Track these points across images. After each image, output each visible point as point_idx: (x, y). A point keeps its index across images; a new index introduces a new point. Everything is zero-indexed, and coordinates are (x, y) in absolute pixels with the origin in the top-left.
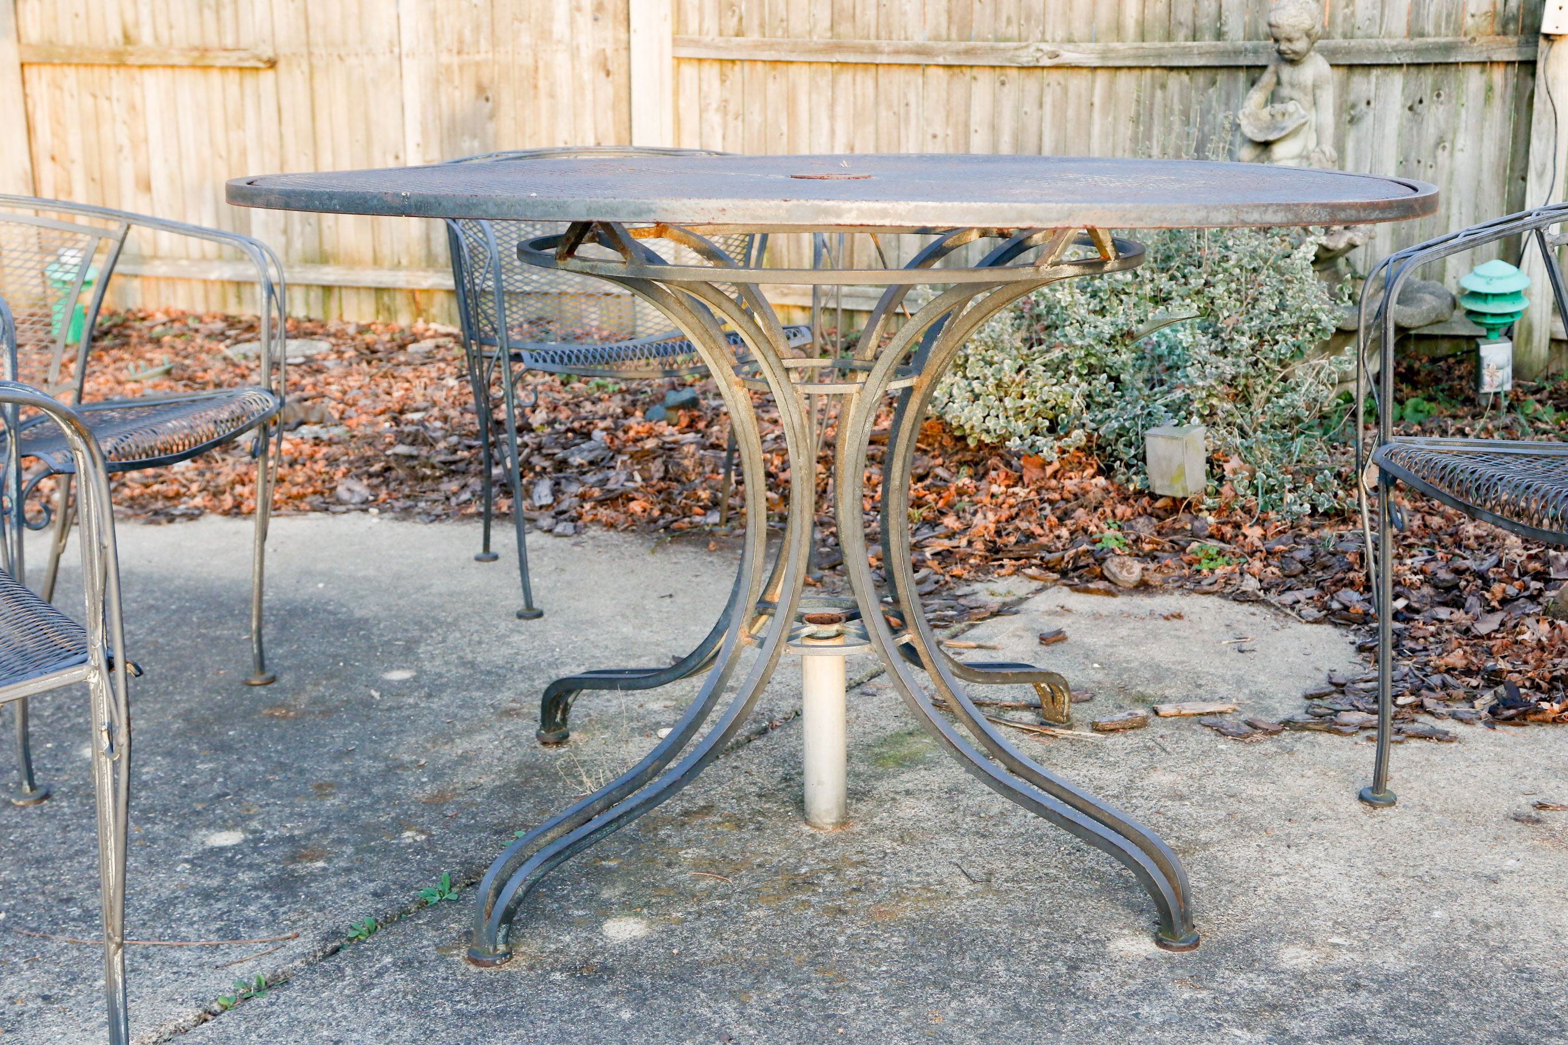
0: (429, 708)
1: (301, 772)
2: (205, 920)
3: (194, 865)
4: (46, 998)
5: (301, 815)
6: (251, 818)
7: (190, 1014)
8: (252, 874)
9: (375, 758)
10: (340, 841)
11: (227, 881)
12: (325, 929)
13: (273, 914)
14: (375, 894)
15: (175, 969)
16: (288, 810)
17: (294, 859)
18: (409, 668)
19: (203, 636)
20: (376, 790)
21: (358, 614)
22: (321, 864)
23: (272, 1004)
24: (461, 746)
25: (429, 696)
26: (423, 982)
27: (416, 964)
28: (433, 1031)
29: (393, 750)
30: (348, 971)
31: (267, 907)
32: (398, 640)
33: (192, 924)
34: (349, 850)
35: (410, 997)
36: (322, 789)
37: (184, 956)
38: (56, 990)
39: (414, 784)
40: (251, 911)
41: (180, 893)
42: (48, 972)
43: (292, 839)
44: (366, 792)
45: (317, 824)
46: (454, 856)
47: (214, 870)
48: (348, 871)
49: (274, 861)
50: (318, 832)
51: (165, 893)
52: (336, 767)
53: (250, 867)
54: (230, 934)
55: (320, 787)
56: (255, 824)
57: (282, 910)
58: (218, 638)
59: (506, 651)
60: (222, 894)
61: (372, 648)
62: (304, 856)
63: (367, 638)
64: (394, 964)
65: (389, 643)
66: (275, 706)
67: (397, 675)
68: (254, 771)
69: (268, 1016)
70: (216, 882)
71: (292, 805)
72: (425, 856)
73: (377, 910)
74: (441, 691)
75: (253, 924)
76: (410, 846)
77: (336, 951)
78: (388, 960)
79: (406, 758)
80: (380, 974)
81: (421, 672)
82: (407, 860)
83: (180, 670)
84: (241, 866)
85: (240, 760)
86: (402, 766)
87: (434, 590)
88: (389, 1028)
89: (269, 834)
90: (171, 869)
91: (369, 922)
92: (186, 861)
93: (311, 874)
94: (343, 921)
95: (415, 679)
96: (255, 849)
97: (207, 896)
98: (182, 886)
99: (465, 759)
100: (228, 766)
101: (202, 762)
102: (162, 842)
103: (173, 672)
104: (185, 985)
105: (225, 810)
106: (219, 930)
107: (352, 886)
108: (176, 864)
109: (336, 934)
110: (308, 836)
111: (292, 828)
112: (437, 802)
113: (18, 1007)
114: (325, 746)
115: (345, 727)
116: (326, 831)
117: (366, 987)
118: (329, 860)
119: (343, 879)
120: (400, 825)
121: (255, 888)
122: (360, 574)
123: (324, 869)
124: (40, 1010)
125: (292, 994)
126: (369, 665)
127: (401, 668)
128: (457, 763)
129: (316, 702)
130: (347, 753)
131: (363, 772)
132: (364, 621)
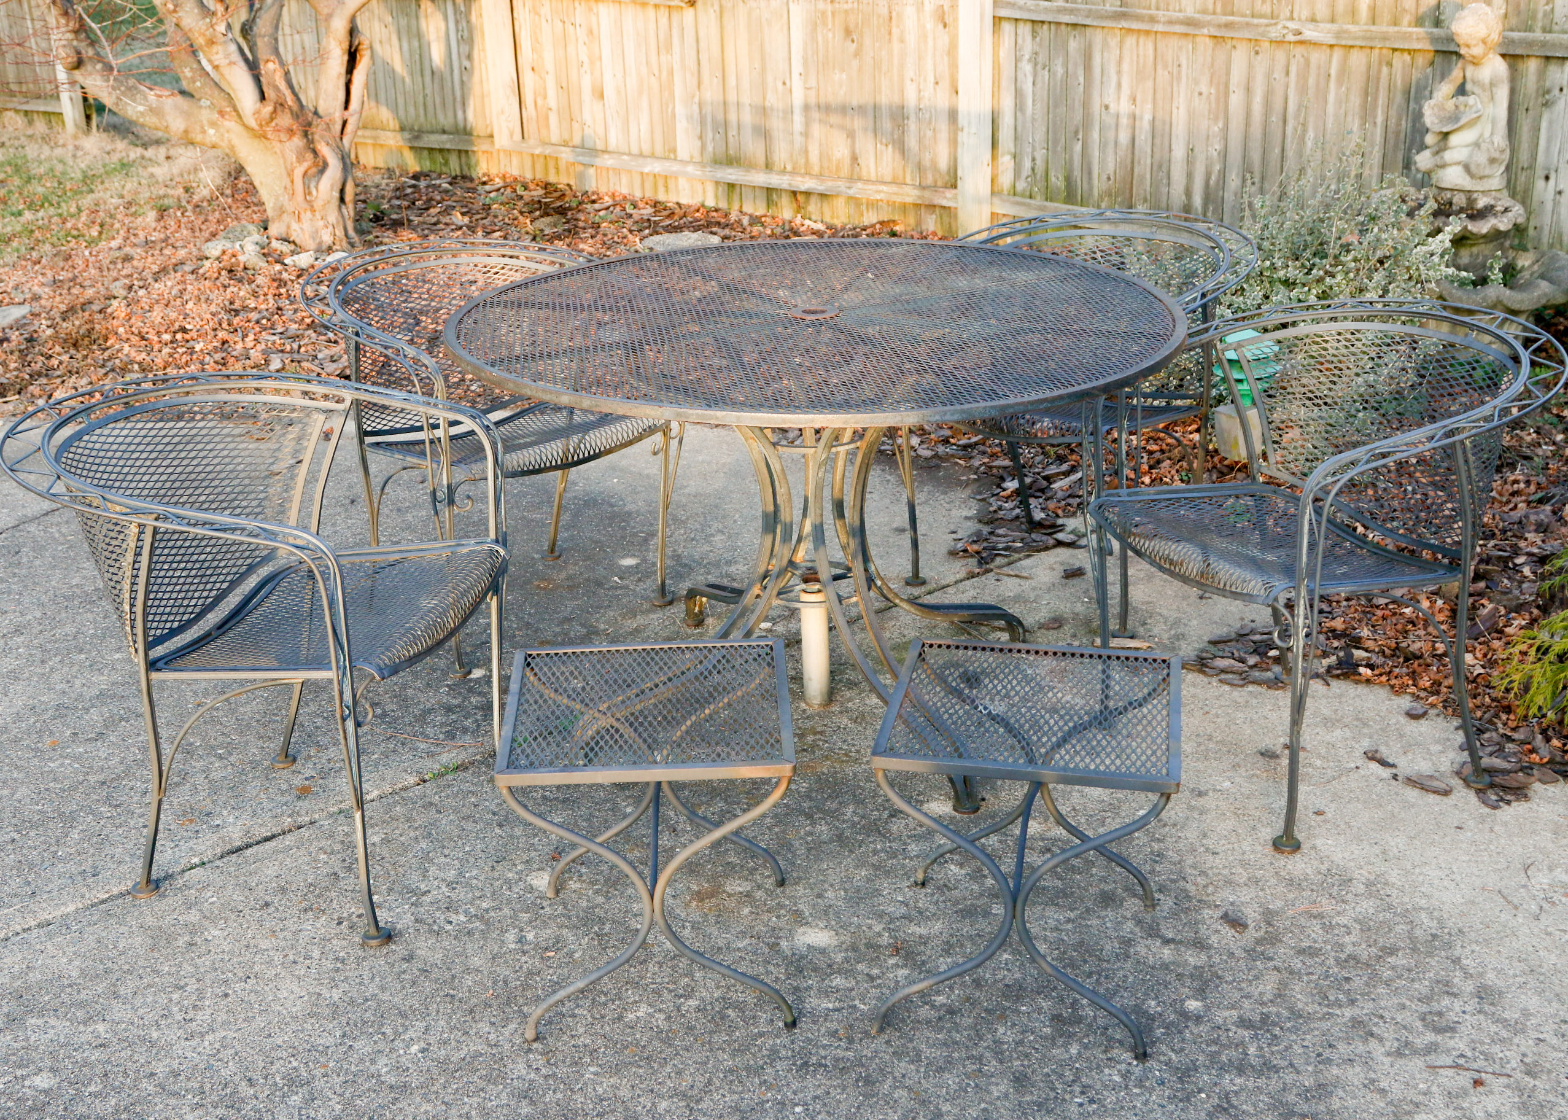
0: (634, 590)
1: (536, 629)
2: (442, 725)
3: (450, 688)
7: (413, 779)
8: (478, 697)
9: (582, 625)
11: (463, 701)
13: (478, 726)
15: (416, 754)
18: (638, 556)
19: (523, 518)
21: (629, 509)
24: (641, 620)
25: (640, 580)
29: (597, 620)
31: (477, 721)
32: (643, 533)
33: (434, 726)
36: (543, 645)
40: (468, 723)
41: (436, 705)
47: (460, 693)
51: (428, 705)
52: (558, 630)
53: (480, 694)
54: (451, 736)
55: (542, 642)
57: (485, 724)
58: (532, 520)
59: (706, 548)
60: (458, 709)
61: (624, 537)
65: (635, 535)
66: (542, 578)
67: (628, 561)
68: (510, 627)
69: (451, 787)
75: (465, 730)
79: (602, 625)
81: (644, 560)
86: (596, 633)
87: (687, 491)
95: (638, 564)
97: (450, 709)
98: (438, 701)
115: (577, 599)
121: (476, 708)
122: (646, 472)
125: (467, 775)
126: (614, 552)
127: (633, 556)
128: (631, 634)
129: (570, 578)
130: (569, 620)
131: (572, 634)
132: (629, 514)
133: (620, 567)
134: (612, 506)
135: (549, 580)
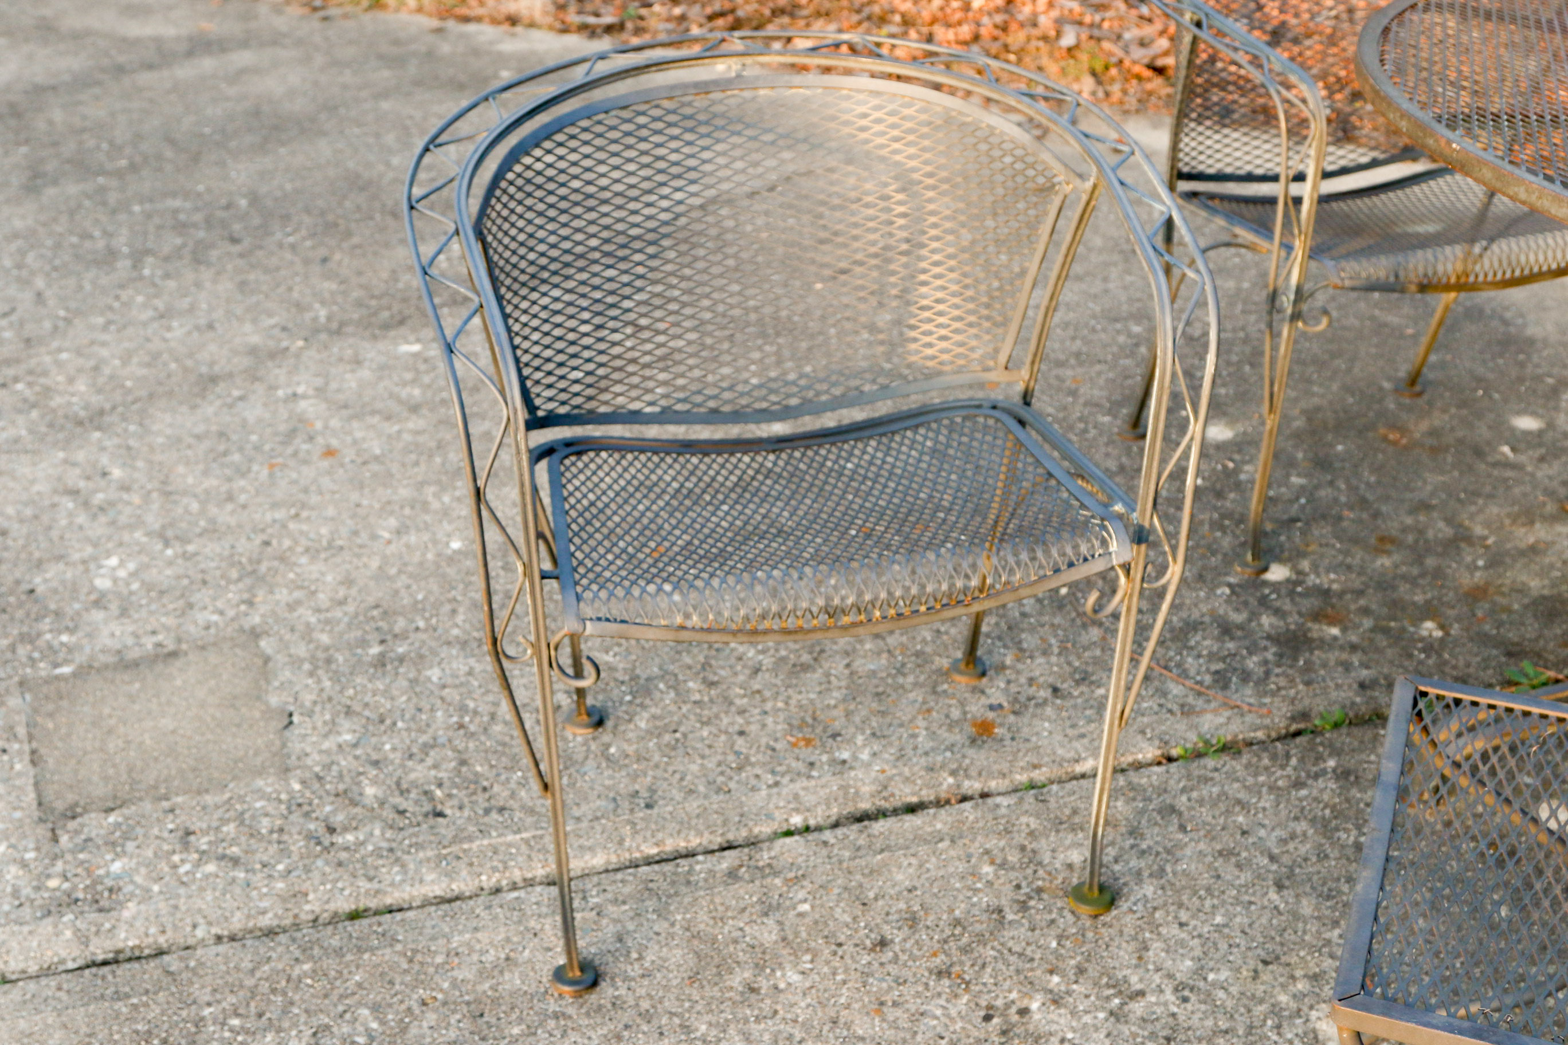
0: (1532, 475)
1: (1376, 515)
2: (1212, 657)
3: (1233, 592)
4: (1055, 690)
5: (1349, 568)
6: (1303, 555)
7: (1150, 752)
8: (1274, 620)
9: (1449, 521)
10: (1366, 611)
11: (1250, 620)
12: (1299, 707)
13: (1267, 673)
14: (1362, 686)
15: (1162, 701)
16: (1341, 558)
17: (1317, 616)
18: (1542, 417)
19: (1372, 318)
20: (1430, 562)
21: (1531, 331)
22: (1335, 631)
23: (1216, 770)
24: (1540, 532)
25: (1542, 459)
26: (1348, 800)
27: (1352, 778)
28: (1326, 856)
29: (1472, 517)
30: (1294, 761)
31: (1266, 662)
32: (1550, 376)
33: (1199, 656)
34: (1368, 623)
35: (1327, 812)
36: (1385, 543)
37: (1176, 689)
38: (1065, 686)
39: (1468, 567)
40: (1252, 663)
41: (1207, 619)
42: (1069, 663)
43: (1325, 593)
44: (1419, 560)
45: (1357, 584)
46: (1454, 667)
47: (1246, 603)
48: (1354, 648)
49: (1300, 613)
50: (1353, 592)
51: (1196, 615)
52: (1409, 521)
53: (1277, 611)
54: (1221, 680)
55: (1382, 539)
56: (1305, 565)
57: (1277, 670)
58: (1385, 325)
60: (1239, 633)
61: (1521, 380)
62: (1326, 617)
63: (1522, 365)
64: (1334, 770)
65: (1538, 379)
66: (1394, 427)
67: (1527, 423)
68: (1336, 500)
69: (1207, 780)
70: (1238, 618)
71: (1347, 553)
72: (1428, 657)
73: (1353, 703)
74: (1556, 456)
75: (1246, 677)
76: (1422, 639)
77: (1298, 733)
78: (1331, 763)
79: (1479, 530)
80: (1316, 776)
81: (1551, 425)
82: (1410, 656)
83: (1334, 355)
84: (1268, 608)
85: (1331, 483)
86: (1469, 539)
88: (1293, 836)
89: (1312, 580)
90: (1212, 590)
91: (1337, 715)
92: (1230, 585)
93: (1322, 640)
94: (1319, 705)
95: (1540, 433)
96: (1292, 594)
97: (1226, 630)
98: (1212, 612)
99: (1534, 550)
100: (1317, 487)
101: (1299, 475)
102: (1219, 557)
103: (1326, 357)
104: (1161, 722)
105: (1289, 538)
106: (1217, 672)
107: (1347, 667)
108: (1218, 586)
109: (1305, 716)
110: (1341, 594)
111: (1333, 581)
112: (1475, 595)
113: (1032, 691)
114: (1412, 491)
115: (1442, 472)
116: (1360, 593)
117: (1298, 784)
118: (1344, 630)
119: (1344, 656)
120: (1428, 611)
121: (1269, 637)
123: (1335, 638)
124: (1045, 701)
125: (1237, 766)
126: (1506, 401)
127: (1534, 414)
128: (1522, 553)
129: (1434, 432)
130: (1425, 506)
131: (1430, 534)
132: (1531, 342)
133: (1513, 430)
134: (1506, 323)
135: (1403, 430)
